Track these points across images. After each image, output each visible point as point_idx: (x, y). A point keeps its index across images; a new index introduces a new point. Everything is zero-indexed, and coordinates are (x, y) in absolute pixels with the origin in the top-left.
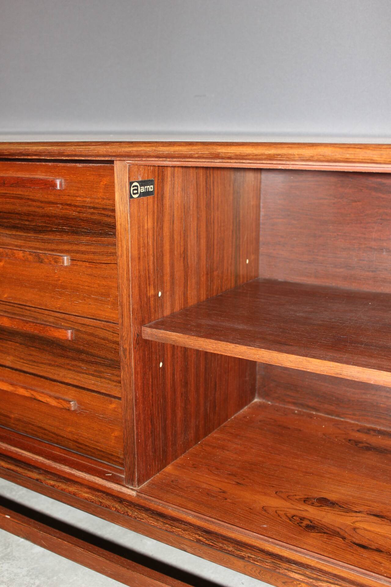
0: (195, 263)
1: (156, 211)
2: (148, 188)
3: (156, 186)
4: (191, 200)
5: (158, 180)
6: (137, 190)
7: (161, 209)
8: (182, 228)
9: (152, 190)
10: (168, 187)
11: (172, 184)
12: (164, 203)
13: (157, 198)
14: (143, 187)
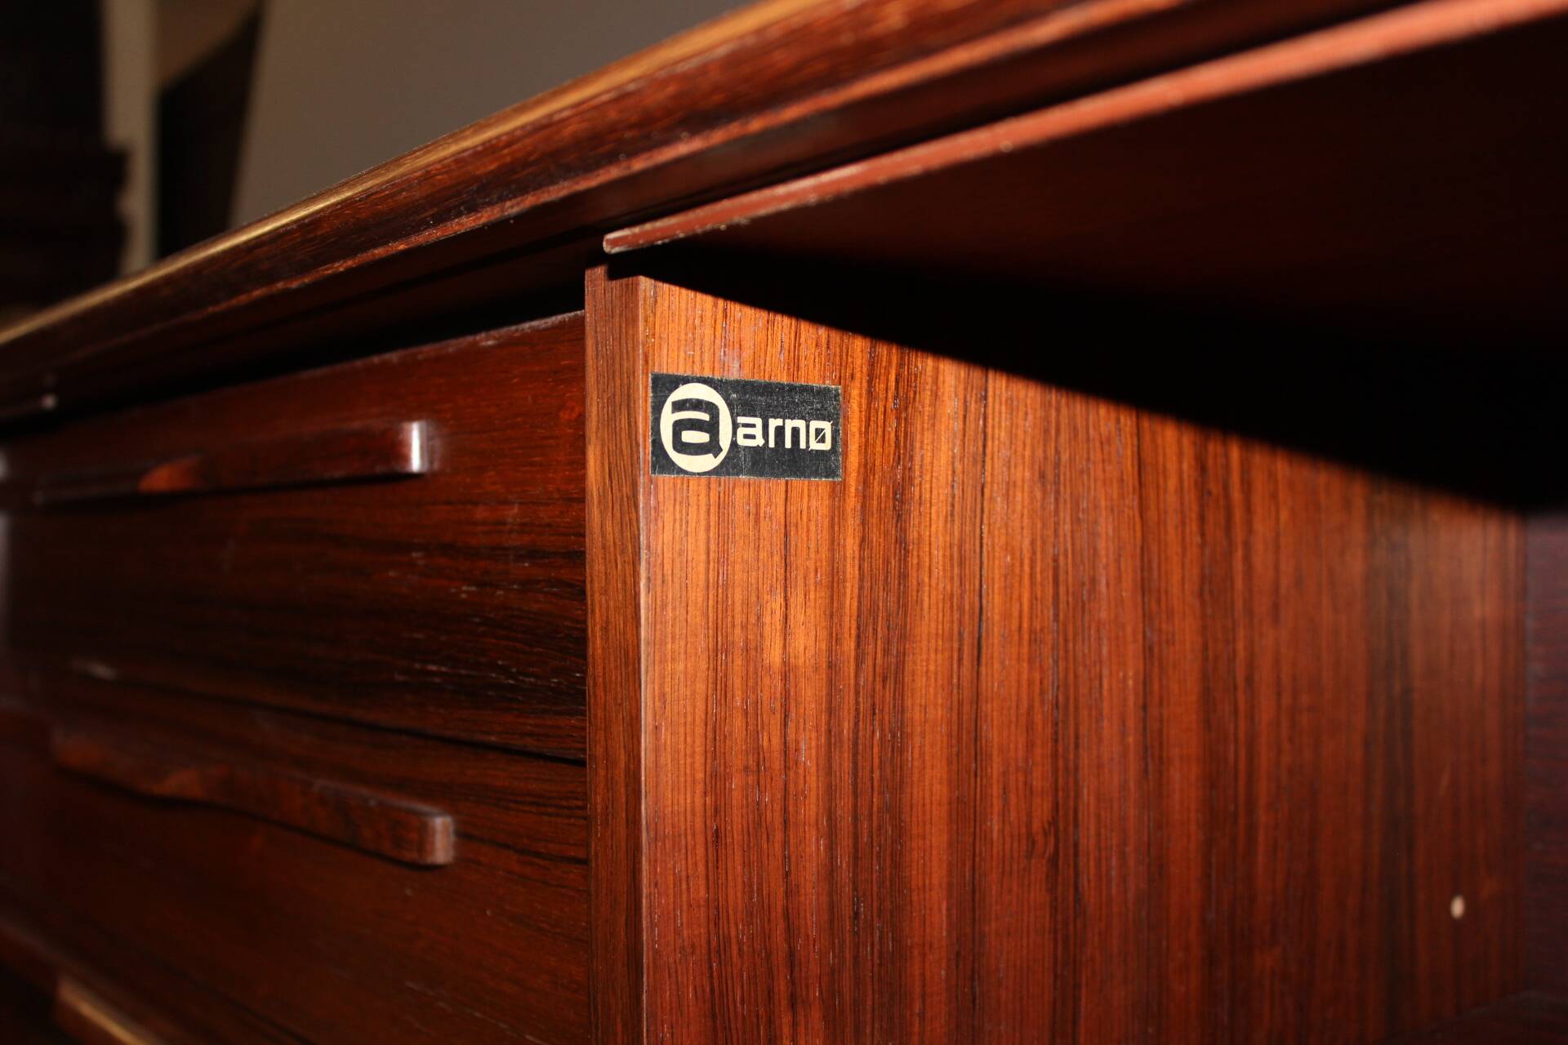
0: (1130, 895)
1: (851, 571)
2: (796, 431)
3: (854, 426)
4: (1101, 545)
5: (871, 395)
6: (712, 427)
7: (887, 562)
8: (1042, 692)
9: (826, 446)
10: (944, 448)
11: (970, 433)
12: (913, 535)
13: (865, 498)
14: (758, 421)
